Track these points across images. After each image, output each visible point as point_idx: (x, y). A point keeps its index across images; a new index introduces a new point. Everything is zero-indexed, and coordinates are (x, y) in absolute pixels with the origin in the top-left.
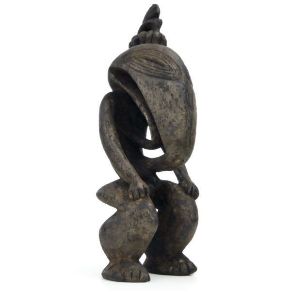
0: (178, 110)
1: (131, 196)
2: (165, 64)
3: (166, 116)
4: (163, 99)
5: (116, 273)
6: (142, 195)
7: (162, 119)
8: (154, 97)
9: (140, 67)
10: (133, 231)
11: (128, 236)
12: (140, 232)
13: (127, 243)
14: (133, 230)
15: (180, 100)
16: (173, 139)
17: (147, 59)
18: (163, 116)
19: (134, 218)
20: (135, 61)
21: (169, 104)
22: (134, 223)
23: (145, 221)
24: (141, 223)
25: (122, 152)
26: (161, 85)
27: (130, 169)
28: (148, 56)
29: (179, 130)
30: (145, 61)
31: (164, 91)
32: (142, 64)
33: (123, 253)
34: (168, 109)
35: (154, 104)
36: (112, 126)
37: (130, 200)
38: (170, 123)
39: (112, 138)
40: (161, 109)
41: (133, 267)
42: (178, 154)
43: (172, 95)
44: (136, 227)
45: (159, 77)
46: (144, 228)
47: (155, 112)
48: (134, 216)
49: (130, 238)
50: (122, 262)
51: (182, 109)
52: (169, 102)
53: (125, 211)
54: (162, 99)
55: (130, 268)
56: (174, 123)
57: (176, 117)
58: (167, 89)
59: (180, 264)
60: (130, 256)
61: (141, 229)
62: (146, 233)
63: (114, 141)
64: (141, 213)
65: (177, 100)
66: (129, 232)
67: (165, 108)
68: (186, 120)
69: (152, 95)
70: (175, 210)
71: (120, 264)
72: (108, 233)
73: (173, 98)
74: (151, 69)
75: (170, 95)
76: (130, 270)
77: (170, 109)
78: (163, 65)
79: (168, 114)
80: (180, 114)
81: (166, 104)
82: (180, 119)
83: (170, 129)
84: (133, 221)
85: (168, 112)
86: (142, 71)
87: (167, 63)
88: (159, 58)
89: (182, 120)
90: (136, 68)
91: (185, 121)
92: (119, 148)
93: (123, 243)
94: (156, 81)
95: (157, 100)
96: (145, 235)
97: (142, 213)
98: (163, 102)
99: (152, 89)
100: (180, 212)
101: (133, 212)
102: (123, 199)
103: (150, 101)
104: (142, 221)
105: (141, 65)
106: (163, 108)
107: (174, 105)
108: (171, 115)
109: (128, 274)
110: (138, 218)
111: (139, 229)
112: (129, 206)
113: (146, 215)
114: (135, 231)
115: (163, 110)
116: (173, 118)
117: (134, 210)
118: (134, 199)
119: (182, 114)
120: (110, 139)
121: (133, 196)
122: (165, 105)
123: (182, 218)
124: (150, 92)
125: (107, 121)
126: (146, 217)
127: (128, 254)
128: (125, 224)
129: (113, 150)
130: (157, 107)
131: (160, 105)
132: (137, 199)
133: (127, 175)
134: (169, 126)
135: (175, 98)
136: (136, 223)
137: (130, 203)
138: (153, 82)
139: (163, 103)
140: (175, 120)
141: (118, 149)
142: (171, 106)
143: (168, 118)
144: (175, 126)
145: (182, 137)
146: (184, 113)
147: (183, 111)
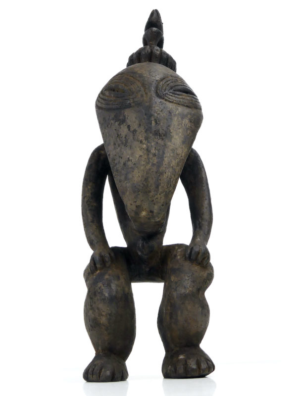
0: (136, 143)
3: (120, 157)
4: (118, 135)
6: (98, 265)
8: (109, 136)
11: (90, 320)
12: (97, 315)
14: (91, 312)
15: (139, 130)
16: (128, 185)
17: (110, 89)
18: (117, 157)
21: (124, 139)
22: (90, 303)
24: (95, 303)
26: (116, 119)
29: (136, 171)
31: (119, 125)
34: (123, 147)
35: (109, 144)
36: (91, 184)
38: (124, 164)
39: (86, 199)
40: (115, 149)
41: (98, 361)
43: (129, 127)
44: (92, 308)
45: (116, 109)
46: (98, 308)
47: (110, 154)
48: (90, 294)
49: (91, 323)
51: (141, 142)
52: (124, 136)
54: (116, 136)
56: (129, 163)
57: (132, 155)
58: (123, 121)
60: (100, 349)
61: (97, 311)
65: (135, 131)
67: (119, 146)
68: (148, 155)
69: (107, 135)
73: (129, 130)
74: (110, 101)
75: (126, 127)
77: (125, 146)
79: (123, 154)
80: (138, 149)
81: (121, 141)
82: (138, 156)
84: (89, 301)
85: (123, 151)
86: (103, 106)
88: (120, 83)
89: (141, 156)
90: (100, 105)
91: (146, 157)
92: (89, 209)
94: (112, 114)
95: (111, 138)
96: (102, 317)
97: (96, 288)
98: (118, 139)
99: (108, 126)
103: (106, 142)
104: (96, 299)
107: (130, 139)
108: (127, 153)
109: (90, 371)
110: (93, 296)
113: (99, 291)
114: (93, 313)
115: (117, 150)
116: (128, 157)
117: (90, 286)
118: (92, 272)
119: (141, 149)
120: (84, 201)
122: (119, 142)
124: (106, 130)
126: (99, 293)
131: (115, 144)
134: (122, 169)
135: (132, 129)
138: (109, 117)
139: (117, 141)
140: (131, 158)
141: (88, 212)
142: (127, 141)
143: (122, 158)
144: (130, 166)
145: (140, 179)
146: (145, 146)
147: (144, 144)
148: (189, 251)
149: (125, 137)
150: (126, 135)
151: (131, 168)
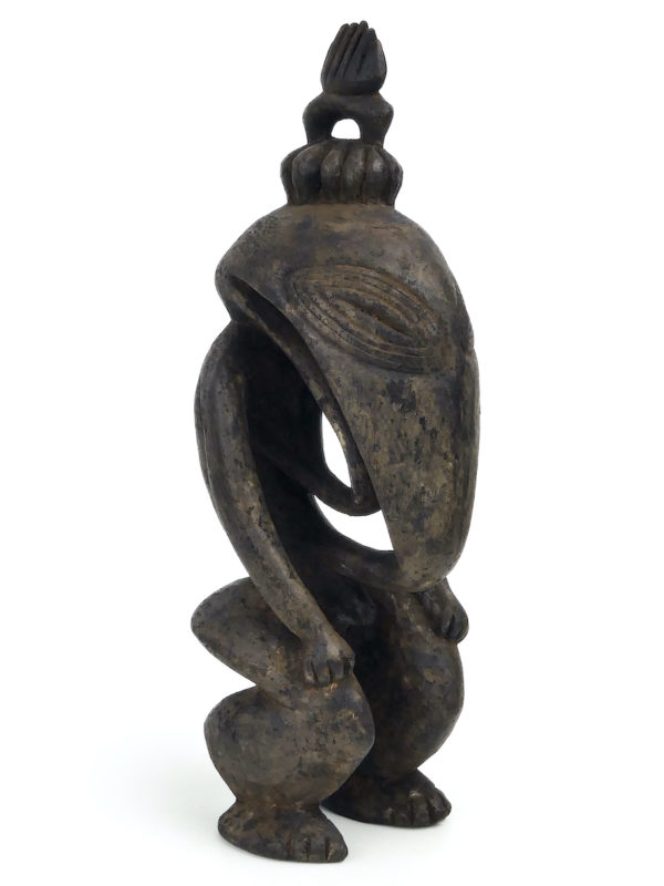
0: (437, 458)
1: (309, 678)
2: (407, 322)
3: (404, 482)
4: (399, 436)
5: (269, 841)
6: (340, 676)
7: (394, 490)
8: (376, 428)
9: (339, 329)
10: (313, 757)
11: (300, 765)
12: (331, 760)
13: (298, 779)
14: (315, 754)
15: (441, 432)
16: (419, 539)
17: (357, 304)
18: (398, 479)
19: (318, 728)
20: (324, 305)
21: (413, 447)
22: (317, 740)
23: (344, 738)
24: (334, 742)
25: (283, 557)
26: (394, 392)
27: (305, 606)
28: (360, 294)
29: (436, 514)
30: (351, 313)
31: (402, 410)
32: (343, 320)
33: (283, 796)
34: (412, 462)
35: (376, 447)
36: (251, 475)
37: (307, 685)
38: (415, 498)
39: (255, 516)
40: (392, 462)
41: (308, 829)
42: (429, 572)
43: (422, 421)
44: (321, 748)
45: (390, 369)
46: (340, 752)
47: (378, 471)
48: (318, 724)
49: (305, 769)
50: (279, 815)
51: (445, 456)
52: (413, 441)
53: (293, 709)
54: (396, 434)
55: (303, 831)
56: (425, 498)
57: (430, 482)
58: (410, 405)
59: (412, 801)
60: (299, 804)
61: (335, 755)
62: (345, 761)
63: (260, 525)
64: (334, 718)
65: (434, 433)
66: (303, 756)
67: (402, 459)
68: (455, 483)
69: (370, 424)
70: (406, 680)
71: (277, 818)
72: (243, 748)
73: (424, 428)
74: (370, 342)
75: (418, 420)
76: (305, 836)
77: (415, 460)
78: (401, 328)
79: (410, 477)
80: (441, 470)
81: (407, 448)
82: (439, 485)
83: (414, 514)
84: (314, 736)
85: (411, 469)
86: (344, 343)
87: (412, 321)
88: (391, 302)
89: (444, 485)
90: (326, 330)
91: (452, 486)
92: (273, 544)
93: (287, 777)
94: (381, 379)
95: (382, 437)
96: (342, 765)
97: (339, 718)
98: (400, 443)
99: (370, 405)
100: (420, 689)
101: (315, 715)
102: (285, 676)
103: (365, 438)
104: (338, 737)
105: (341, 326)
106: (399, 458)
107: (426, 448)
109: (298, 846)
110: (328, 730)
111: (327, 753)
112: (305, 700)
113: (347, 724)
114: (319, 757)
115: (397, 466)
116: (422, 485)
117: (317, 711)
118: (318, 685)
119: (445, 471)
120: (250, 520)
121: (316, 677)
122: (403, 450)
123: (426, 704)
124: (366, 414)
125: (236, 461)
126: (347, 728)
127: (295, 799)
128: (295, 740)
129: (260, 553)
130: (382, 457)
131: (391, 452)
132: (326, 684)
133: (299, 622)
134: (410, 507)
135: (429, 427)
136: (322, 741)
137: (308, 693)
138: (373, 383)
139: (397, 446)
140: (427, 489)
141: (272, 550)
142: (419, 452)
143: (409, 486)
144: (426, 505)
145: (442, 531)
146: (451, 464)
147: (448, 461)
148: (448, 623)
149: (416, 443)
150: (418, 440)
151: (428, 508)
